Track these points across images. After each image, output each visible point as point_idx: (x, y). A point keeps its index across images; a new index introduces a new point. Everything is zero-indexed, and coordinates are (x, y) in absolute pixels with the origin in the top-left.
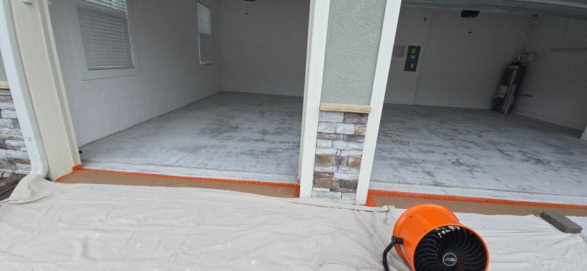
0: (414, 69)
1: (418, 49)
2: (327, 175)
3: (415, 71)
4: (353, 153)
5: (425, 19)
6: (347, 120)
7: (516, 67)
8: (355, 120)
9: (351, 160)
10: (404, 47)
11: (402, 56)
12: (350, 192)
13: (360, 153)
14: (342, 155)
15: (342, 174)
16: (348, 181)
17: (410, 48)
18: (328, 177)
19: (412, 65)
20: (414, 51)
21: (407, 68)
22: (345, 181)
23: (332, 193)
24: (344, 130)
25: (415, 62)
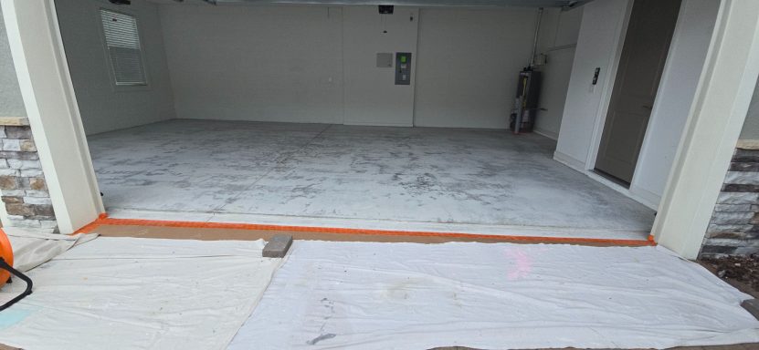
0: (407, 82)
1: (408, 56)
2: (16, 200)
3: (409, 84)
4: (32, 173)
5: (411, 19)
6: (10, 134)
7: (527, 74)
8: (19, 134)
9: (33, 181)
10: (392, 55)
11: (390, 66)
12: (47, 219)
13: (40, 173)
14: (23, 175)
15: (32, 198)
16: (40, 206)
17: (399, 55)
18: (16, 202)
19: (404, 77)
20: (404, 59)
21: (399, 81)
22: (38, 207)
23: (28, 221)
24: (10, 147)
25: (408, 71)
